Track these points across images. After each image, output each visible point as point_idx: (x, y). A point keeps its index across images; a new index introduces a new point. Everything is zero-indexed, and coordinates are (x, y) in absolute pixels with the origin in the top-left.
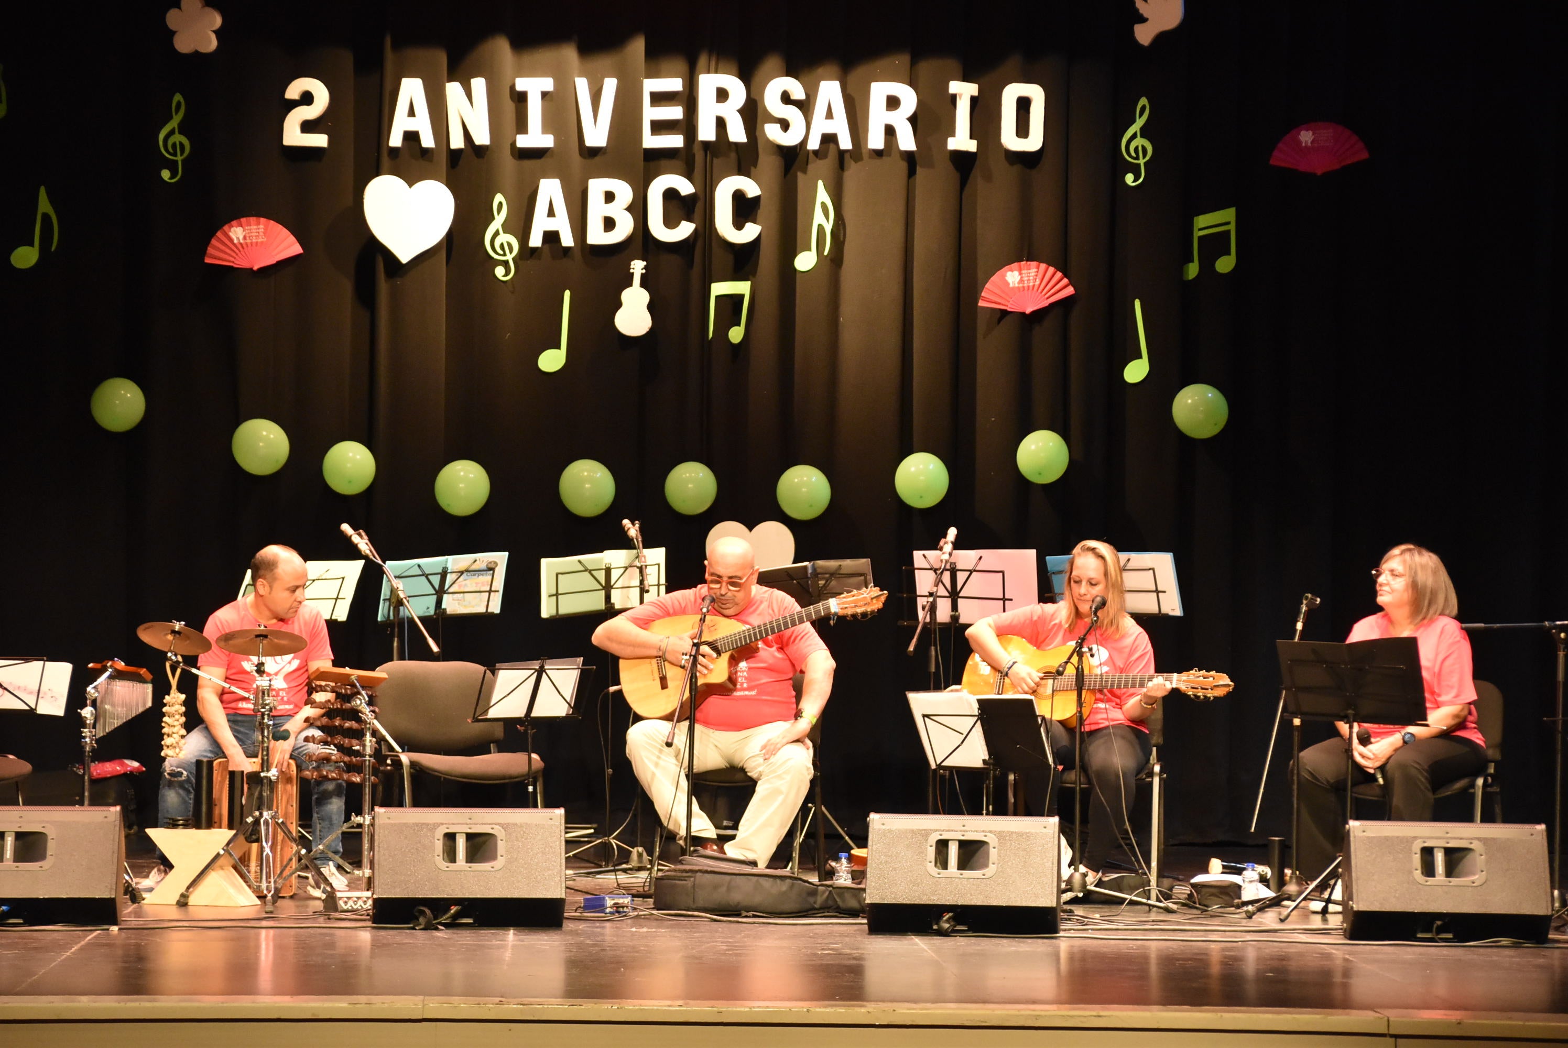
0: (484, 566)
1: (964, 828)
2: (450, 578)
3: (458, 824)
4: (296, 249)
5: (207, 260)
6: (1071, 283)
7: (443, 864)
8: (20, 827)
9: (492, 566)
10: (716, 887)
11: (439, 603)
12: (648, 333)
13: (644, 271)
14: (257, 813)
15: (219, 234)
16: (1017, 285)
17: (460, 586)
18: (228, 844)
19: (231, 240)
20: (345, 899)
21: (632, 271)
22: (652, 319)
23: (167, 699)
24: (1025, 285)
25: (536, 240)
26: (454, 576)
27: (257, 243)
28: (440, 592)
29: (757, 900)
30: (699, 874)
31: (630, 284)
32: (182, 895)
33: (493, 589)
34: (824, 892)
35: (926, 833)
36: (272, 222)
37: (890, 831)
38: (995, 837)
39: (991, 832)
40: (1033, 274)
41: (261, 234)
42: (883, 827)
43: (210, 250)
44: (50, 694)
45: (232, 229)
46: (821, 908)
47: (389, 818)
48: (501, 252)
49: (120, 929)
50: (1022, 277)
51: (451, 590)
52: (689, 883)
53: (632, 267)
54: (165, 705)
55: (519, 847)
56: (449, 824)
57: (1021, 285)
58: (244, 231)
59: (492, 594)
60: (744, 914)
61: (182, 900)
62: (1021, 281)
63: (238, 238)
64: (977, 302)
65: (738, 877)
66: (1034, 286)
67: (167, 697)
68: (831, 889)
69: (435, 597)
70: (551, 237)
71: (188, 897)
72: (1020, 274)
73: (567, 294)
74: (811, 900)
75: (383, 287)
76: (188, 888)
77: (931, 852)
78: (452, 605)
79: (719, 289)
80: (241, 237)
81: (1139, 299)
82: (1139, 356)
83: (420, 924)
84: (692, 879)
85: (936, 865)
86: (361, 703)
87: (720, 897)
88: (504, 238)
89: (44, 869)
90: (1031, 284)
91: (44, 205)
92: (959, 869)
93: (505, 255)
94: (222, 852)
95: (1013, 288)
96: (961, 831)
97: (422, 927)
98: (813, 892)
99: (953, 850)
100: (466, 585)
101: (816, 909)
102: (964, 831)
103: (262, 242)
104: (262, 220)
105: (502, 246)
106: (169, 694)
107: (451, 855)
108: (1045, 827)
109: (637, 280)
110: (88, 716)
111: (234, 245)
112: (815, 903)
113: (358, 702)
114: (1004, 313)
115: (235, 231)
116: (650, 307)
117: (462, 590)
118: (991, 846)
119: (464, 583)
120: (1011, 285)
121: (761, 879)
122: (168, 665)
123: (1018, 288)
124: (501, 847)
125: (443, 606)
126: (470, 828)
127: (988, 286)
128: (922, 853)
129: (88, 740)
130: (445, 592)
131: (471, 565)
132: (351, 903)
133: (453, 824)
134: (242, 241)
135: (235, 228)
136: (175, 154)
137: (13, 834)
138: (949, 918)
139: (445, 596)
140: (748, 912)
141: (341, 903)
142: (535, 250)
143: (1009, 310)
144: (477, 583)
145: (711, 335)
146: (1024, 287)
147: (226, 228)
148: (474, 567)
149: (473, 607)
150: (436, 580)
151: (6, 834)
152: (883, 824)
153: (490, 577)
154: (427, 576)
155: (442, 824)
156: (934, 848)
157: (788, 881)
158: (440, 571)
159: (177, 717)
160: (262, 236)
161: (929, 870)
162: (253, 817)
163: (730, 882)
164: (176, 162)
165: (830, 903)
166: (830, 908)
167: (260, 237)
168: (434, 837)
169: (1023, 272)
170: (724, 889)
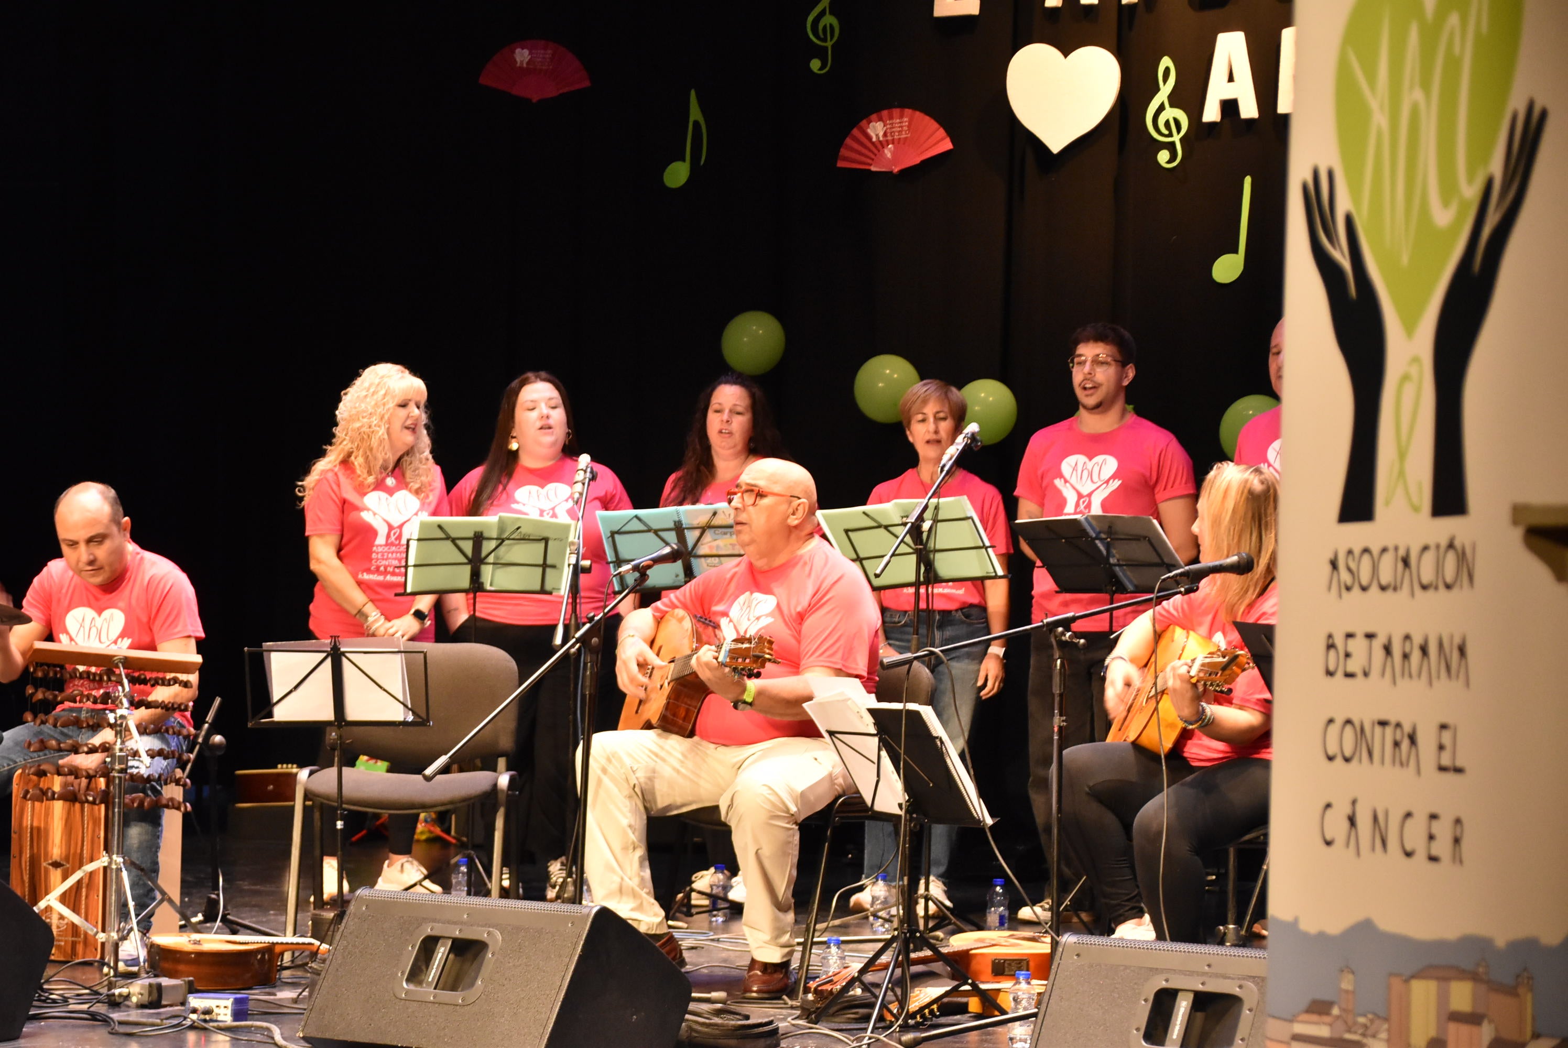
4: (947, 145)
5: (840, 164)
15: (855, 132)
19: (869, 138)
25: (1211, 113)
27: (899, 139)
36: (918, 113)
41: (905, 128)
43: (843, 152)
45: (871, 125)
48: (1166, 132)
58: (884, 126)
63: (877, 135)
70: (1230, 107)
73: (1248, 181)
80: (881, 134)
88: (1171, 113)
91: (695, 113)
93: (1171, 135)
103: (906, 138)
104: (908, 111)
105: (1167, 124)
111: (873, 143)
115: (874, 127)
134: (881, 139)
135: (874, 123)
136: (825, 40)
142: (1212, 125)
147: (864, 122)
160: (906, 131)
164: (827, 48)
167: (904, 133)
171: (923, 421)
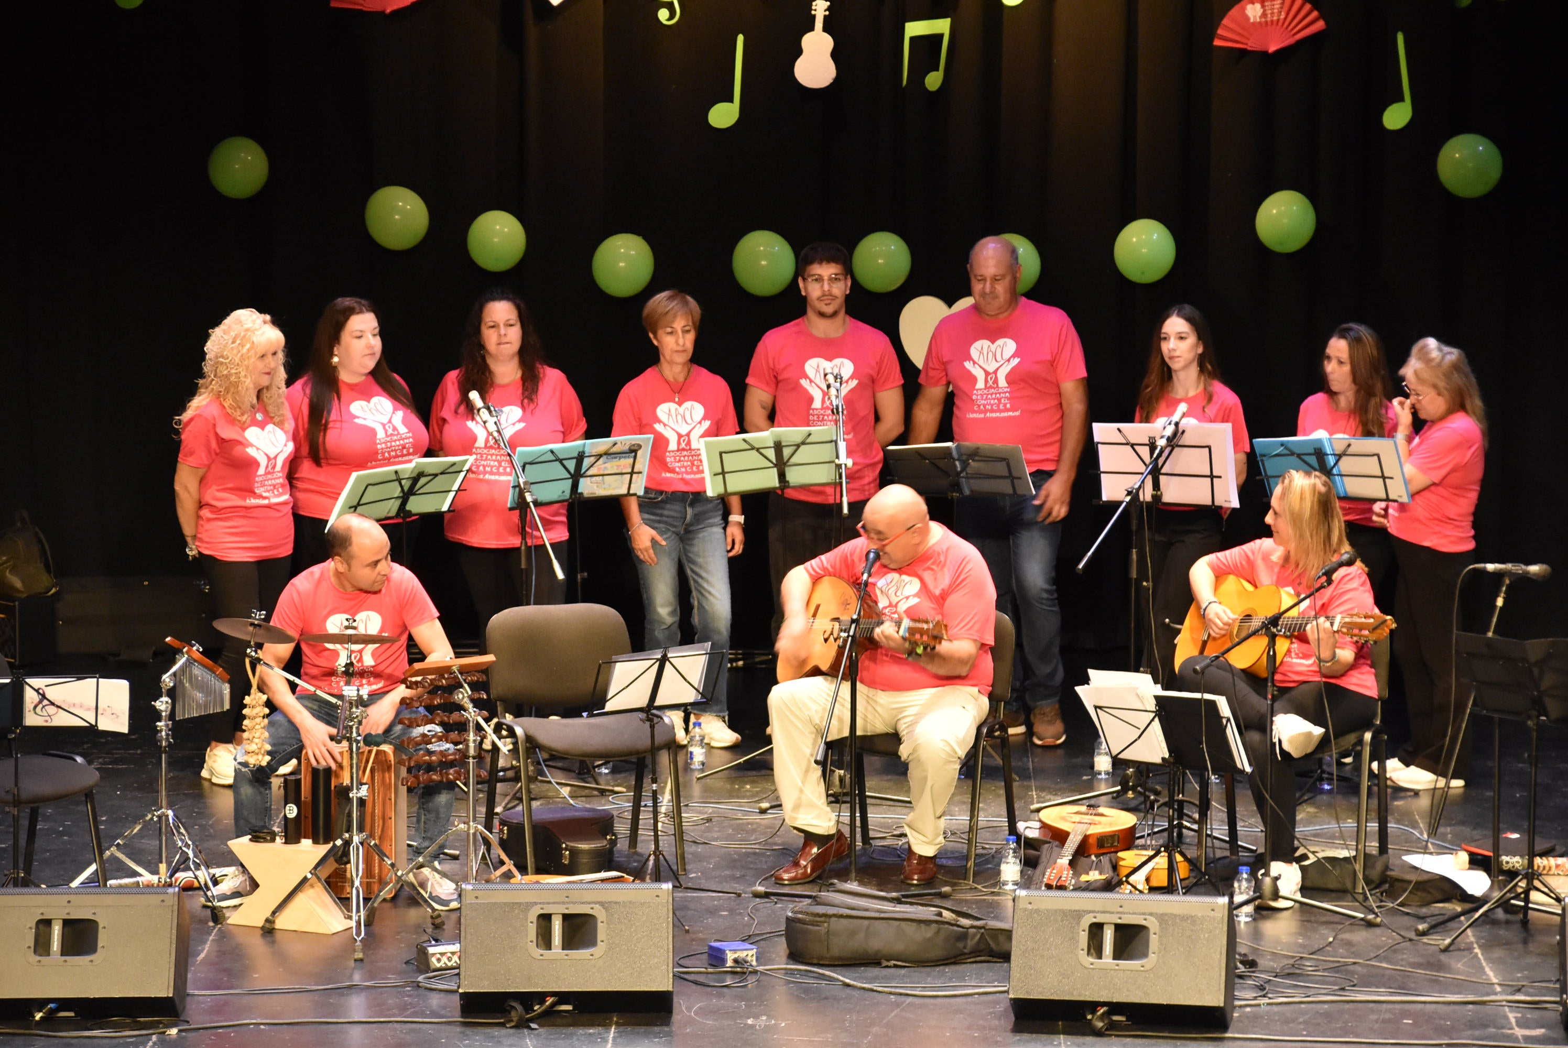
0: (626, 448)
1: (1121, 910)
2: (586, 462)
3: (554, 903)
5: (333, 4)
6: (1322, 16)
7: (537, 952)
8: (68, 914)
9: (635, 448)
10: (853, 933)
11: (575, 486)
12: (831, 85)
13: (827, 13)
14: (347, 835)
16: (1258, 20)
17: (599, 469)
18: (316, 868)
20: (438, 956)
21: (813, 12)
22: (837, 69)
23: (247, 700)
24: (1269, 19)
26: (593, 459)
28: (576, 476)
29: (899, 947)
30: (833, 919)
31: (811, 28)
32: (267, 920)
33: (635, 470)
34: (975, 935)
35: (1078, 915)
37: (1037, 911)
38: (1156, 921)
39: (1151, 914)
40: (1277, 6)
42: (1030, 907)
44: (109, 711)
46: (970, 953)
47: (477, 897)
49: (180, 1031)
50: (1264, 11)
51: (589, 473)
52: (823, 929)
53: (814, 8)
54: (245, 706)
55: (621, 930)
56: (544, 903)
57: (1263, 20)
59: (635, 476)
60: (885, 963)
61: (268, 925)
62: (1264, 15)
64: (1212, 41)
65: (878, 921)
66: (1278, 20)
67: (247, 697)
68: (983, 930)
69: (570, 481)
71: (274, 922)
72: (1263, 6)
73: (740, 39)
74: (960, 945)
75: (532, 31)
76: (274, 913)
77: (1084, 937)
78: (588, 488)
79: (915, 28)
81: (1402, 31)
82: (1401, 99)
83: (512, 1021)
84: (826, 925)
85: (1088, 954)
86: (463, 697)
87: (857, 943)
89: (94, 963)
90: (1275, 18)
92: (1114, 958)
94: (309, 876)
95: (1254, 24)
96: (1118, 913)
97: (513, 1024)
98: (963, 936)
99: (1109, 935)
100: (605, 468)
101: (966, 954)
102: (1121, 913)
106: (249, 695)
107: (545, 939)
108: (1213, 910)
109: (819, 24)
110: (163, 707)
112: (965, 948)
113: (461, 696)
114: (1243, 53)
116: (835, 55)
117: (602, 472)
118: (1152, 932)
119: (603, 466)
120: (1252, 20)
121: (903, 924)
122: (247, 661)
123: (1260, 23)
124: (602, 931)
125: (580, 491)
126: (567, 909)
127: (1225, 21)
128: (1074, 939)
129: (163, 733)
130: (582, 476)
131: (611, 448)
132: (444, 959)
133: (549, 903)
137: (61, 922)
138: (1103, 1014)
139: (582, 480)
140: (888, 960)
141: (434, 960)
143: (1249, 48)
144: (618, 466)
145: (905, 82)
146: (1266, 22)
148: (615, 449)
149: (614, 489)
150: (571, 465)
151: (53, 922)
152: (1030, 903)
153: (631, 460)
154: (561, 461)
155: (536, 903)
156: (1087, 932)
157: (934, 926)
158: (576, 455)
159: (258, 720)
161: (1081, 959)
162: (342, 839)
163: (868, 928)
165: (982, 946)
166: (981, 951)
168: (527, 919)
169: (1266, 4)
170: (861, 936)
171: (671, 333)
